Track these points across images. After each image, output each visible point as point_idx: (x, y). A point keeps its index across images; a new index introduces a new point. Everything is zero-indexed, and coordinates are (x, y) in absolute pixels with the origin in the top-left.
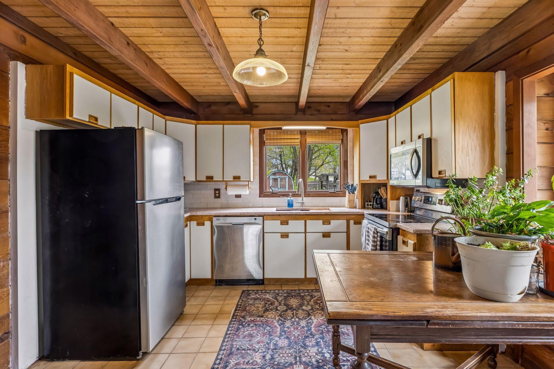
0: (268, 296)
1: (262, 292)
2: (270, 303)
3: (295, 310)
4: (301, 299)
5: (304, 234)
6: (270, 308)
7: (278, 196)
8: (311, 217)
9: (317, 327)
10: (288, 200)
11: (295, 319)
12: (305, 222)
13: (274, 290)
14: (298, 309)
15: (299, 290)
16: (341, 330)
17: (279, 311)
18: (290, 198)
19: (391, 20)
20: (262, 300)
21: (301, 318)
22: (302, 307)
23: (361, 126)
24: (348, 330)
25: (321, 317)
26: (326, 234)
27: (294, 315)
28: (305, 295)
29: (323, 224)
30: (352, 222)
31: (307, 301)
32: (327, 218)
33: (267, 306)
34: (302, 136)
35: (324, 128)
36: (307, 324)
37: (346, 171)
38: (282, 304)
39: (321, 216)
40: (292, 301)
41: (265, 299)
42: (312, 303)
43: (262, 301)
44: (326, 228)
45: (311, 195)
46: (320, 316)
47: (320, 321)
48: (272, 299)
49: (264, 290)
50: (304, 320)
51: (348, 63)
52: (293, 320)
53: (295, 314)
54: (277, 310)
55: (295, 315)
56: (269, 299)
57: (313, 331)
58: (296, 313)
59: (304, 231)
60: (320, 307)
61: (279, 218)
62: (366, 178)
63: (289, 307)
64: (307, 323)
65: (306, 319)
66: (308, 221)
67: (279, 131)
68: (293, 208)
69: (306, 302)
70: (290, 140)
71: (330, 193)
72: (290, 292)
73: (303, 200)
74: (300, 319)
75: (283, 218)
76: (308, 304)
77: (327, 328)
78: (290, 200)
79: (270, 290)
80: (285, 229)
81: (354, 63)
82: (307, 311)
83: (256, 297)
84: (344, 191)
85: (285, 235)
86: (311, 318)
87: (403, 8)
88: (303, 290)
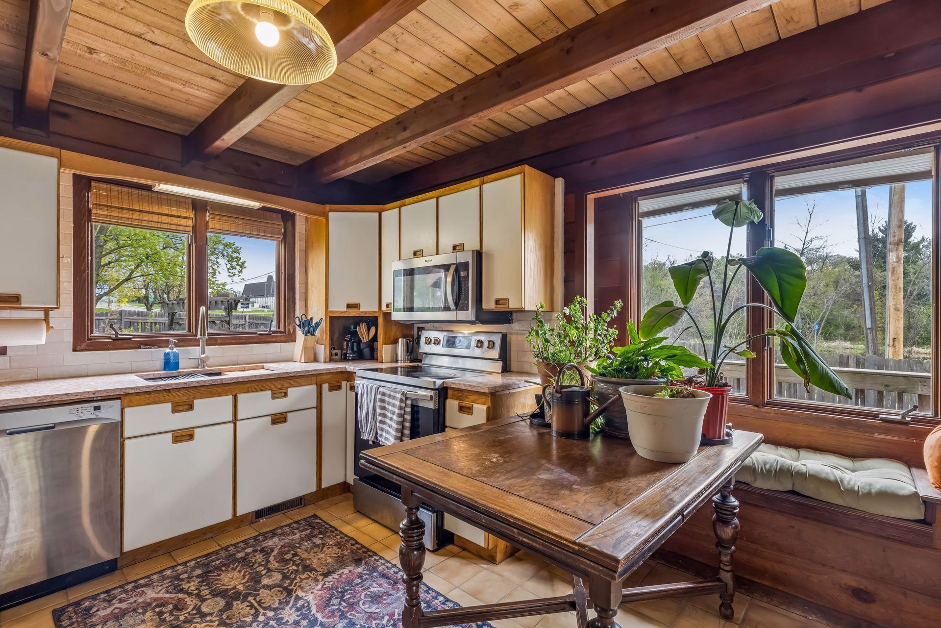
0: (150, 594)
1: (126, 592)
2: (171, 607)
3: (250, 594)
4: (245, 565)
5: (231, 425)
6: (182, 618)
7: (132, 345)
8: (247, 386)
9: (325, 608)
10: (167, 355)
11: (264, 614)
12: (235, 397)
13: (160, 572)
14: (255, 590)
15: (226, 549)
16: (372, 592)
17: (211, 614)
18: (172, 348)
19: (473, 52)
20: (140, 611)
21: (276, 605)
22: (259, 582)
23: (331, 214)
24: (380, 585)
25: (317, 585)
26: (277, 417)
27: (256, 608)
28: (247, 554)
29: (273, 398)
30: (325, 387)
31: (261, 565)
32: (280, 384)
33: (168, 619)
34: (198, 214)
35: (255, 204)
36: (299, 613)
37: (291, 295)
38: (208, 597)
39: (269, 383)
40: (226, 580)
41: (150, 604)
42: (274, 564)
43: (144, 614)
44: (279, 405)
45: (219, 341)
46: (313, 584)
47: (319, 593)
48: (168, 595)
49: (130, 583)
50: (288, 608)
51: (354, 95)
52: (261, 618)
53: (256, 605)
54: (203, 615)
55: (258, 607)
56: (161, 598)
57: (323, 620)
58: (257, 602)
59: (230, 418)
60: (297, 565)
61: (167, 398)
62: (339, 307)
63: (231, 597)
64: (298, 610)
65: (287, 603)
66: (240, 396)
67: (145, 193)
68: (179, 371)
69: (262, 568)
70: (166, 217)
71: (260, 335)
72: (206, 562)
73: (203, 352)
74: (275, 610)
75: (179, 397)
76: (269, 570)
77: (344, 601)
78: (172, 355)
79: (148, 577)
80: (183, 420)
81: (364, 99)
82: (279, 586)
83: (117, 611)
84: (287, 330)
85: (184, 436)
86: (297, 595)
87: (500, 43)
88: (235, 545)
